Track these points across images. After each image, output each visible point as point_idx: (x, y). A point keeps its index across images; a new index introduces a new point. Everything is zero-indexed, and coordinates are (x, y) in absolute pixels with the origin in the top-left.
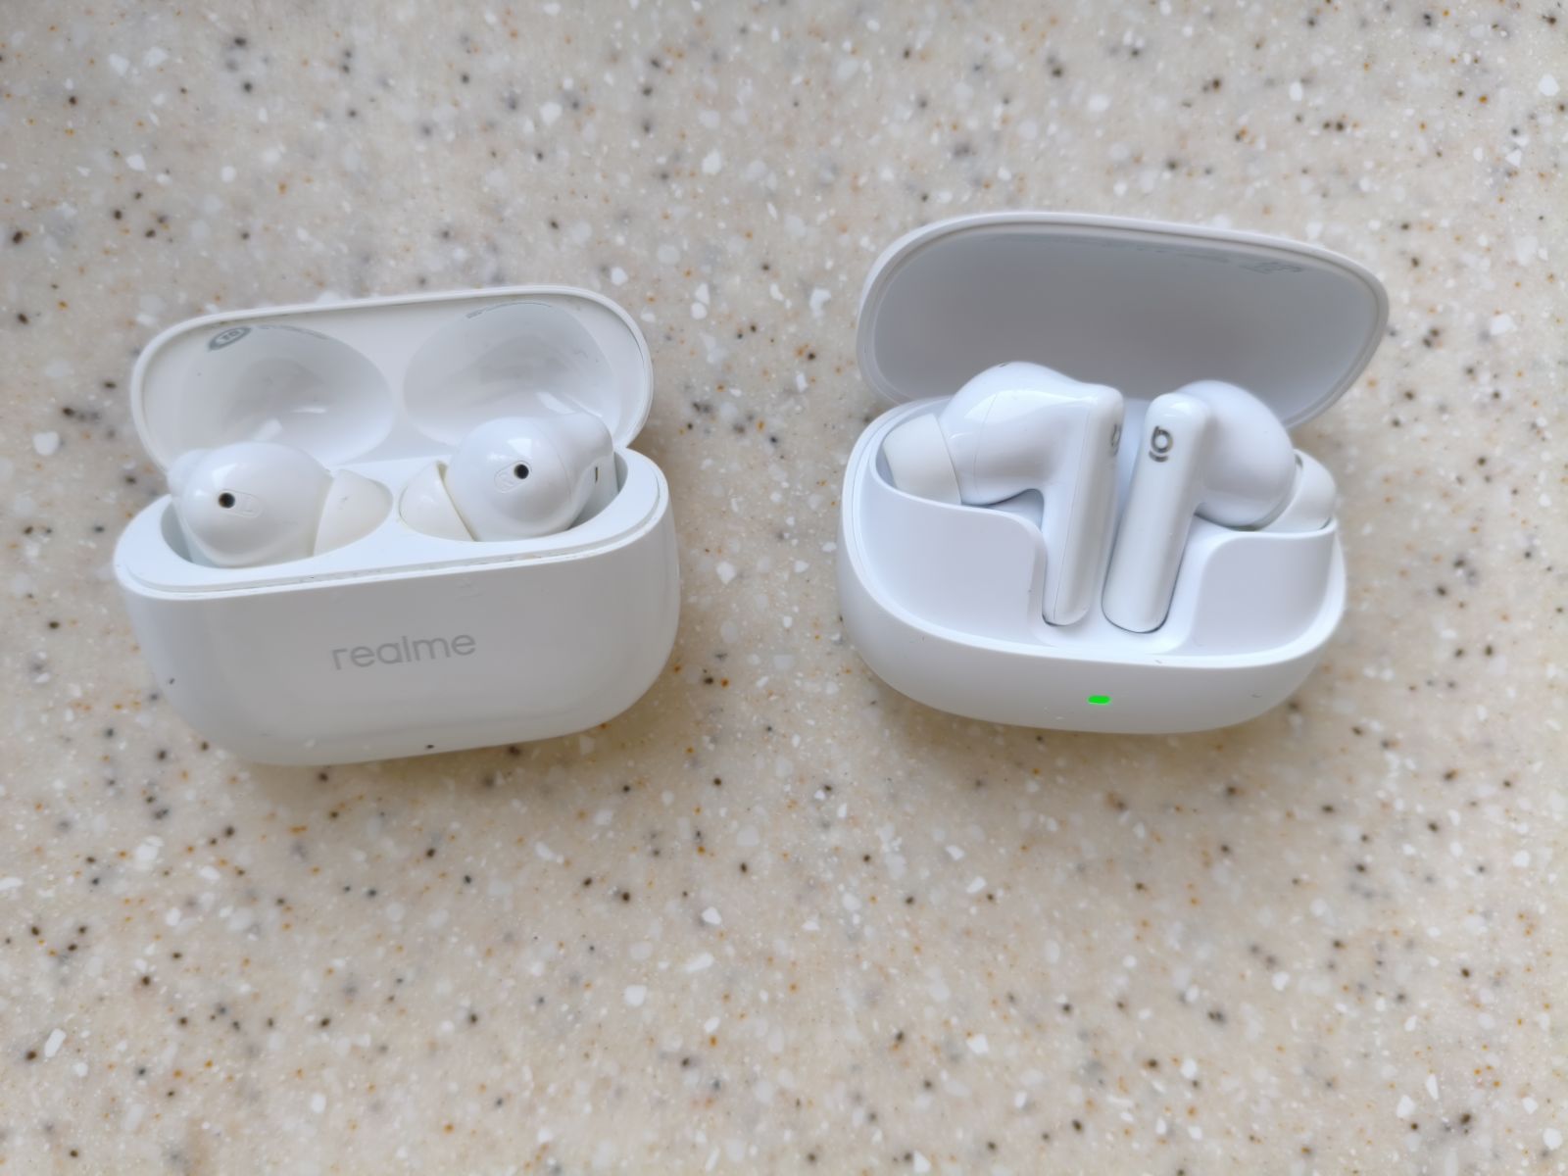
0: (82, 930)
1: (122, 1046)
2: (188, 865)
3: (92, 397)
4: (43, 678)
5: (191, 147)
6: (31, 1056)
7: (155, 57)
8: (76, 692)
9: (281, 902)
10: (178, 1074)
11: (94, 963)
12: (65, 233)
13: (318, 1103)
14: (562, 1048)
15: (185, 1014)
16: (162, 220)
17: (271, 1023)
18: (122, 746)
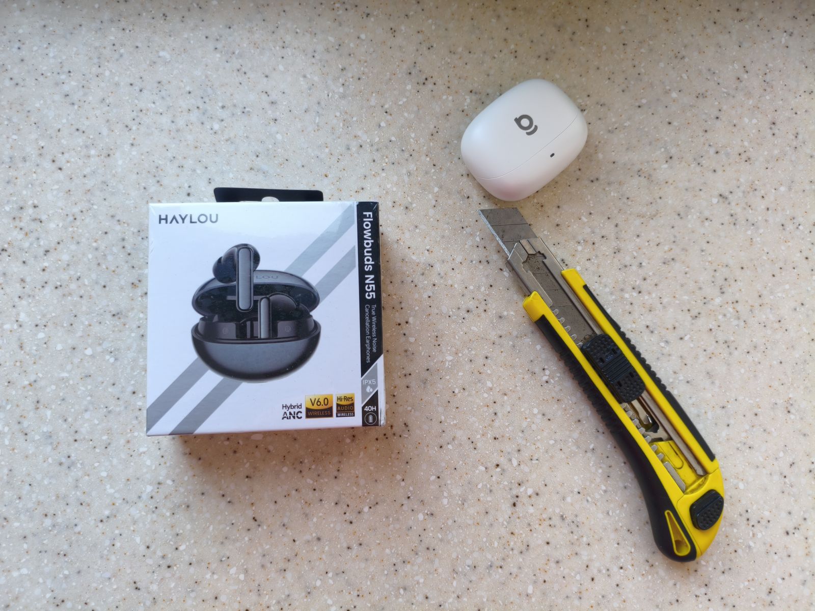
0: (699, 313)
1: (702, 343)
2: (726, 306)
3: (727, 194)
4: (703, 253)
5: (758, 144)
6: (681, 339)
7: (755, 121)
8: (710, 259)
9: (745, 321)
10: (713, 354)
11: (700, 322)
12: (728, 155)
13: (743, 371)
14: (799, 376)
15: (718, 340)
16: (749, 159)
17: (736, 348)
18: (718, 275)
